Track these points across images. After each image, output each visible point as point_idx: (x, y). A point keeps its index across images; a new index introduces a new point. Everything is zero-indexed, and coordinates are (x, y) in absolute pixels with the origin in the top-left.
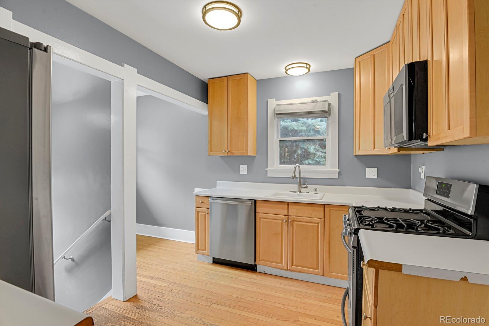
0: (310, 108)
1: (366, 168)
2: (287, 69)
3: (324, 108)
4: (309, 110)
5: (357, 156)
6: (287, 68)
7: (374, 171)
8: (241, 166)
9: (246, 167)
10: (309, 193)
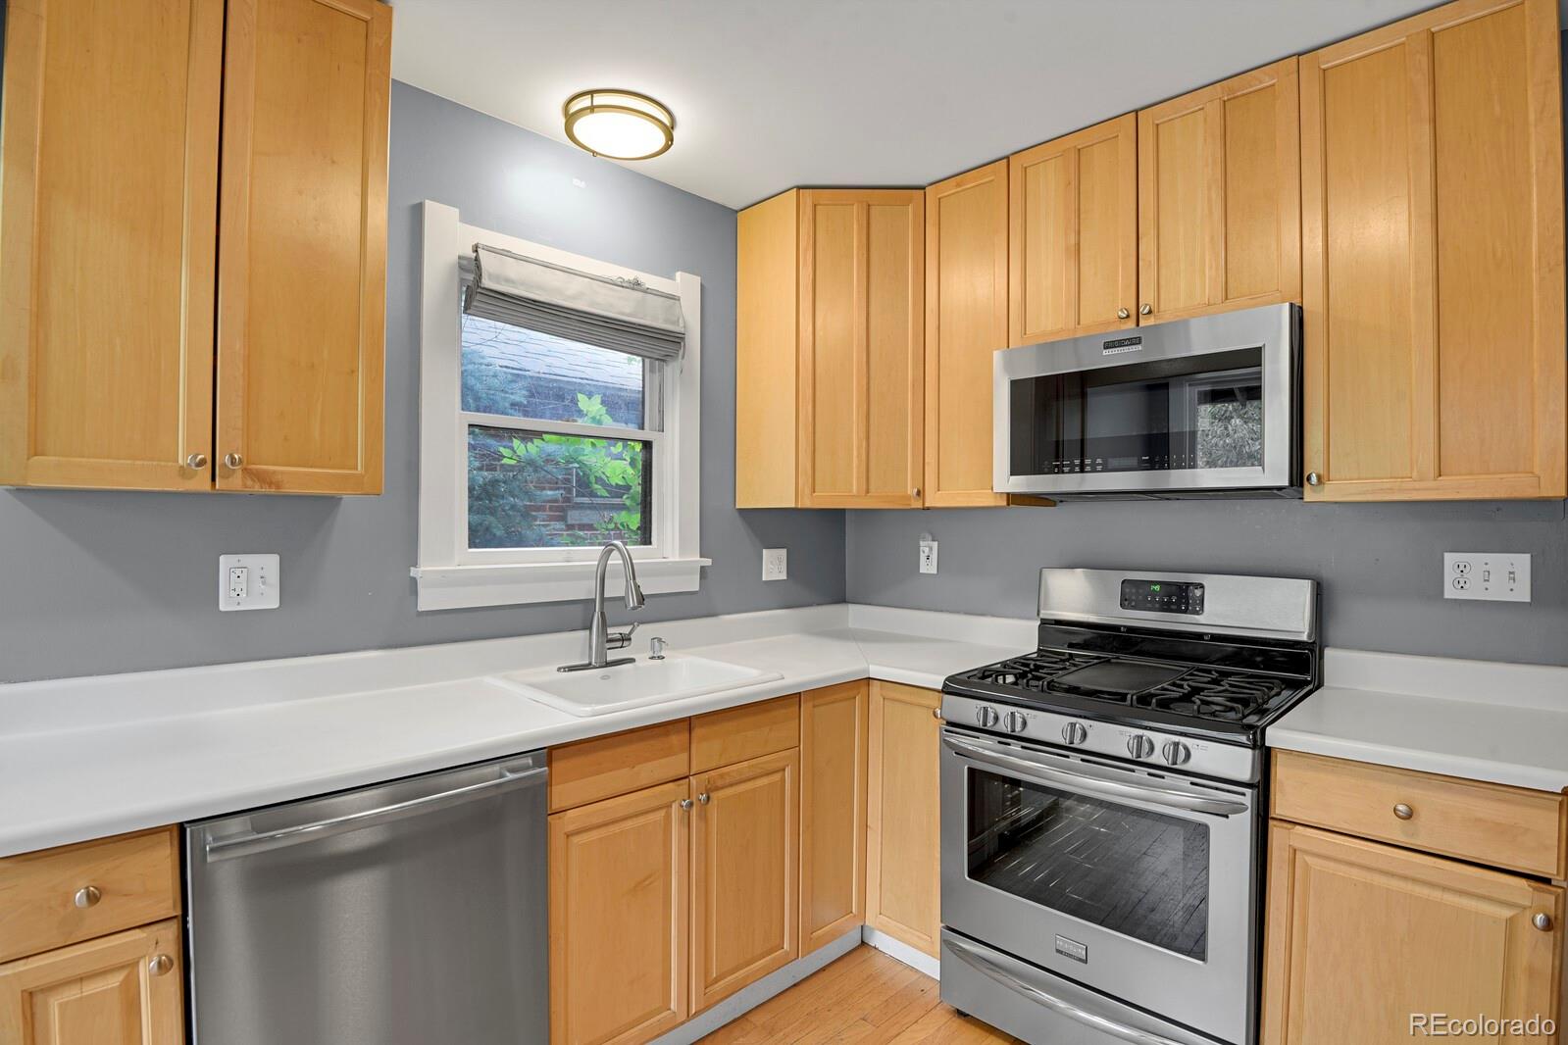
0: (627, 310)
1: (764, 551)
2: (571, 111)
3: (673, 323)
4: (623, 314)
5: (741, 511)
6: (575, 106)
7: (779, 559)
8: (225, 561)
9: (270, 563)
10: (632, 660)
